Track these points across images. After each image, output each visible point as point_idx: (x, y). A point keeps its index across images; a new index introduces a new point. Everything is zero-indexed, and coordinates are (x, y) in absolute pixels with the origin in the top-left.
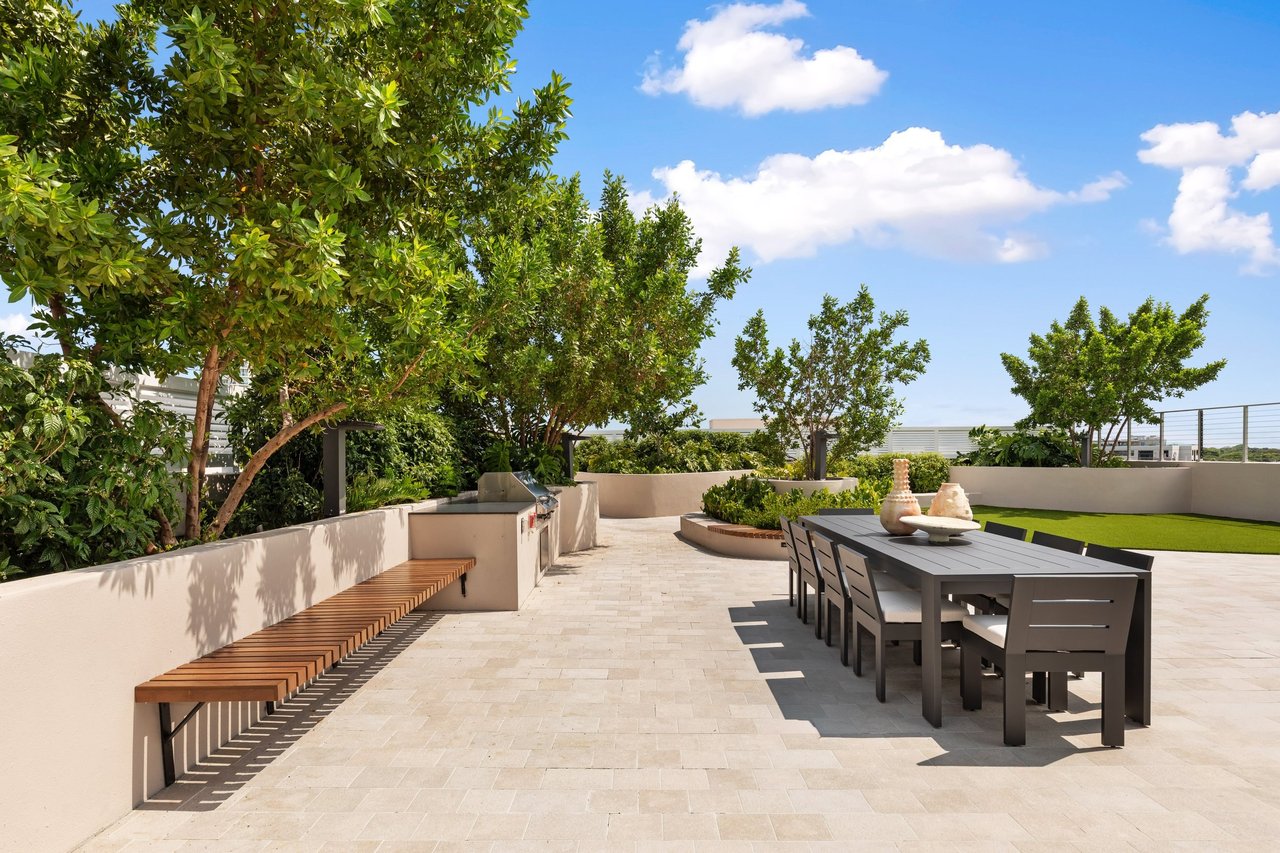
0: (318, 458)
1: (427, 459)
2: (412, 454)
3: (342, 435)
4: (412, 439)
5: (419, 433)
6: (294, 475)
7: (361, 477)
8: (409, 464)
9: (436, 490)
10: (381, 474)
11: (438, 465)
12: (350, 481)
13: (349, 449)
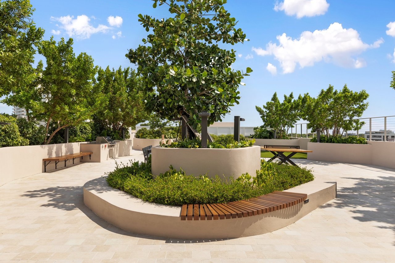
0: (64, 133)
1: (85, 134)
2: (82, 133)
3: (68, 129)
4: (82, 130)
5: (84, 128)
6: (59, 136)
7: (71, 137)
8: (81, 135)
9: (87, 140)
10: (75, 136)
11: (88, 135)
12: (69, 137)
13: (69, 131)
